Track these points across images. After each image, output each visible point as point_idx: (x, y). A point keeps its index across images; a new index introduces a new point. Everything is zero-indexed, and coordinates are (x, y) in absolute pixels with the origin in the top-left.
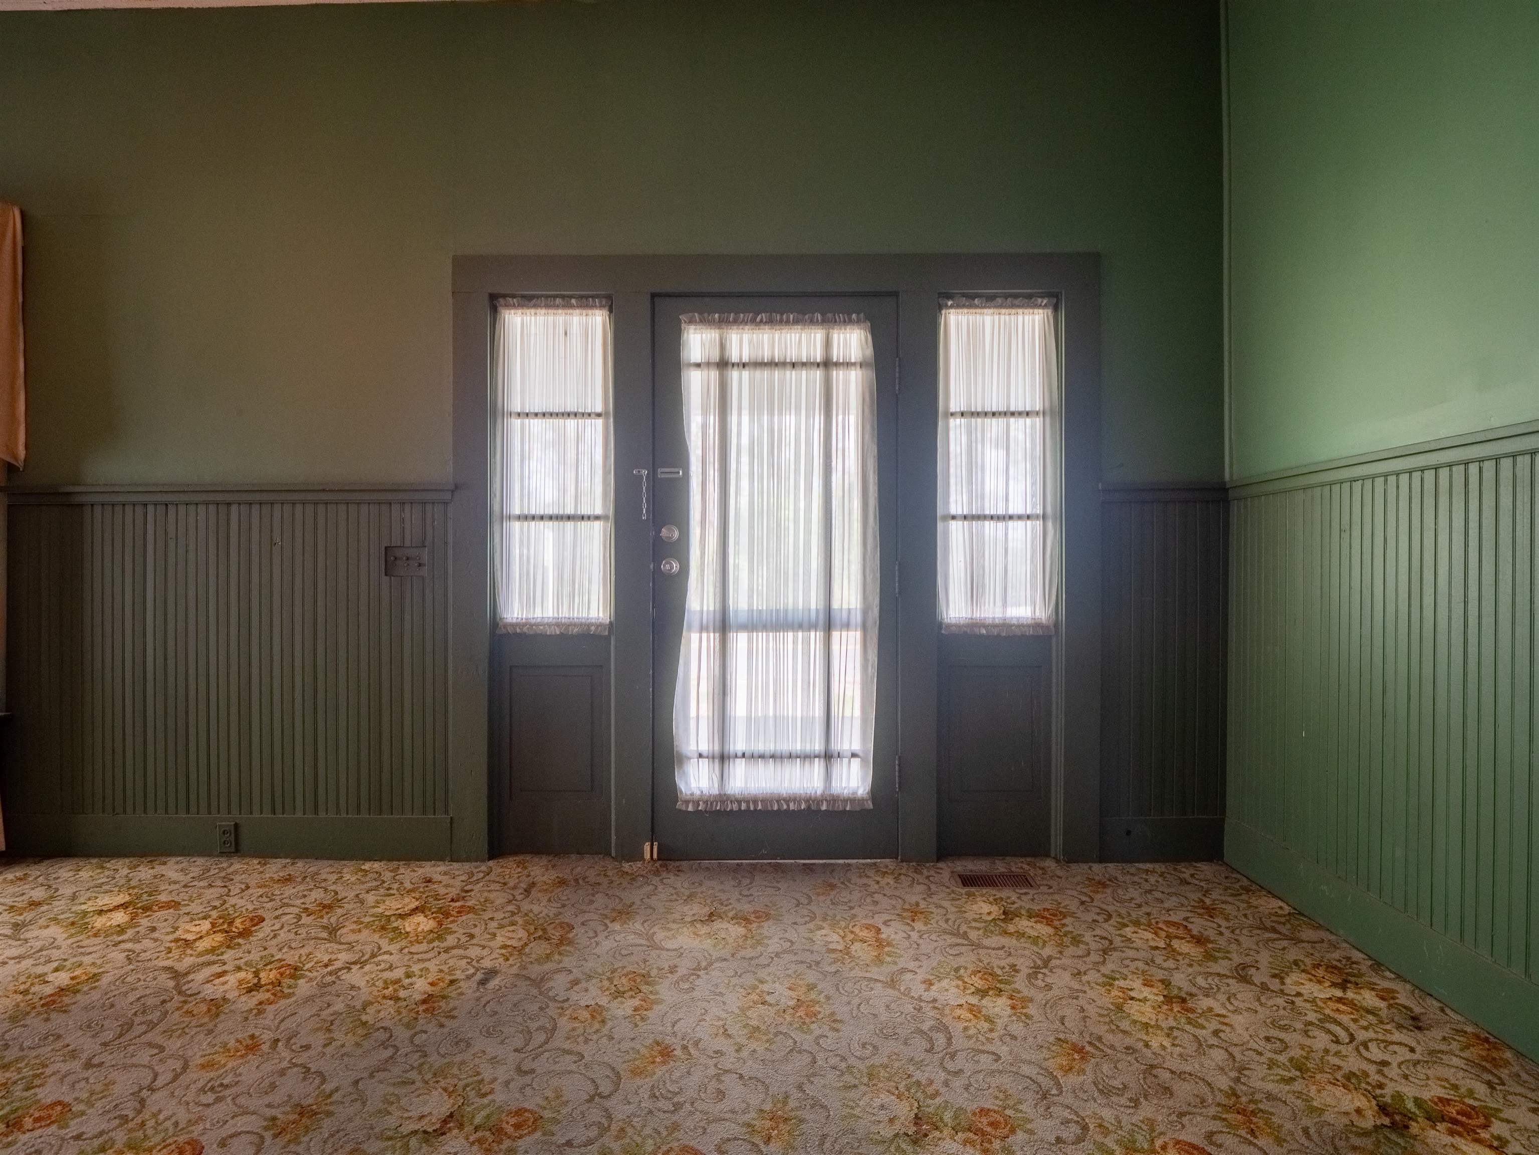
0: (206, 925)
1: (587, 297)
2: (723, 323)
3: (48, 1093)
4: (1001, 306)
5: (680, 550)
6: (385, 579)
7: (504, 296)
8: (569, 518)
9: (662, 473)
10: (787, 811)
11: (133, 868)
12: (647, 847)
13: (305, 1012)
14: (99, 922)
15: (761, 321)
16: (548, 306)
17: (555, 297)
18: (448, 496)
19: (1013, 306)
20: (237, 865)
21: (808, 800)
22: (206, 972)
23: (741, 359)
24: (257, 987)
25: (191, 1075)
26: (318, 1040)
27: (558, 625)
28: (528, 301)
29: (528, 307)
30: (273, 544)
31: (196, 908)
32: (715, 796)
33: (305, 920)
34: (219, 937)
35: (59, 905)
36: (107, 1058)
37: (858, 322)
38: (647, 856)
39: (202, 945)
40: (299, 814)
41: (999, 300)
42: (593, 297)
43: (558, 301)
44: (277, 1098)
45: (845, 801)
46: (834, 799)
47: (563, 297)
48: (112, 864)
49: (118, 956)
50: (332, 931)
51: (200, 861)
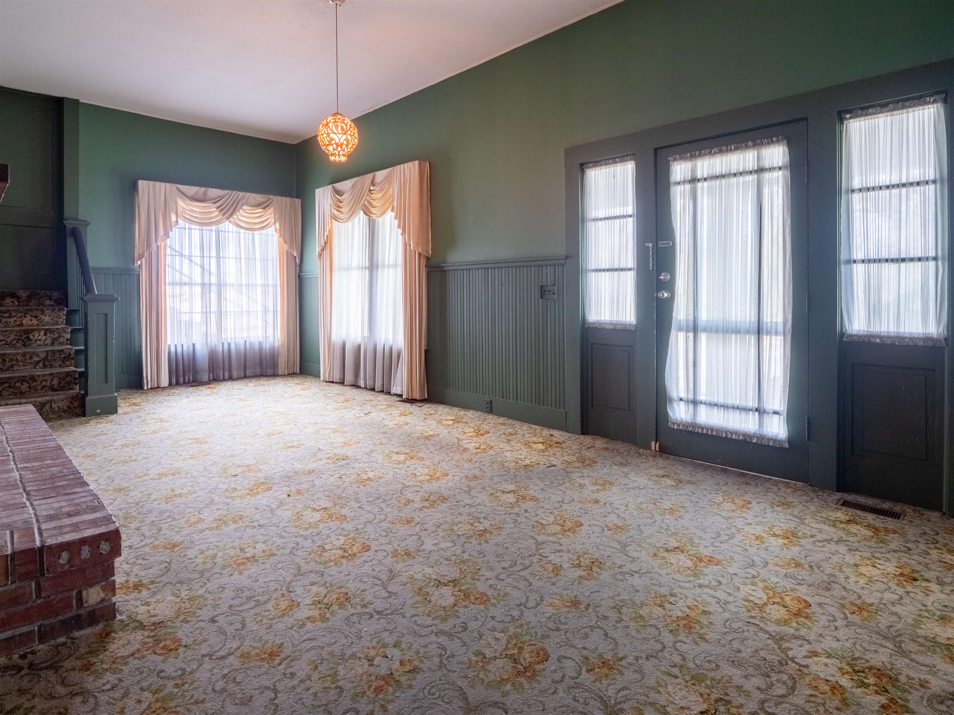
0: (472, 430)
1: (624, 156)
2: (693, 157)
3: (421, 455)
4: (894, 109)
5: (670, 286)
6: (541, 300)
7: (586, 163)
8: (616, 270)
9: (661, 244)
10: (731, 439)
11: (460, 411)
12: (653, 443)
13: (488, 458)
14: (445, 422)
15: (715, 152)
16: (606, 164)
17: (609, 159)
18: (563, 261)
19: (903, 108)
20: (490, 416)
21: (744, 435)
22: (467, 441)
23: (703, 175)
24: (479, 448)
25: (453, 462)
26: (488, 465)
27: (611, 324)
28: (597, 163)
29: (597, 166)
30: (502, 285)
31: (472, 425)
32: (689, 423)
33: (502, 436)
34: (474, 434)
35: (436, 416)
36: (435, 452)
37: (778, 141)
38: (653, 448)
39: (468, 434)
40: (511, 400)
41: (891, 105)
42: (627, 156)
43: (610, 161)
44: (471, 472)
45: (769, 440)
46: (762, 437)
47: (612, 159)
48: (454, 408)
49: (446, 431)
50: (509, 441)
51: (479, 413)
